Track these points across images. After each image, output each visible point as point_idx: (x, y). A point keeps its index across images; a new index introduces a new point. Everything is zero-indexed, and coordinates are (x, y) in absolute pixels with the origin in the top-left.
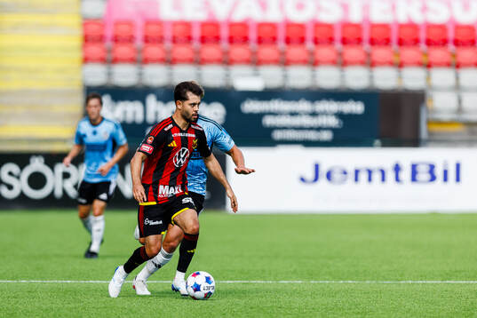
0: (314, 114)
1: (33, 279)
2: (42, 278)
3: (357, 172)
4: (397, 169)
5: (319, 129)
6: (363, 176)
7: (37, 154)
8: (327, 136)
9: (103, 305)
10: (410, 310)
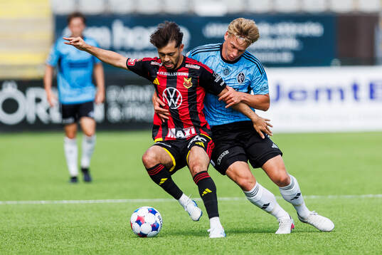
0: (274, 37)
1: (8, 200)
2: (18, 199)
3: (317, 92)
4: (355, 88)
5: (279, 51)
6: (323, 96)
7: (9, 80)
8: (286, 57)
9: (77, 225)
10: (371, 223)
